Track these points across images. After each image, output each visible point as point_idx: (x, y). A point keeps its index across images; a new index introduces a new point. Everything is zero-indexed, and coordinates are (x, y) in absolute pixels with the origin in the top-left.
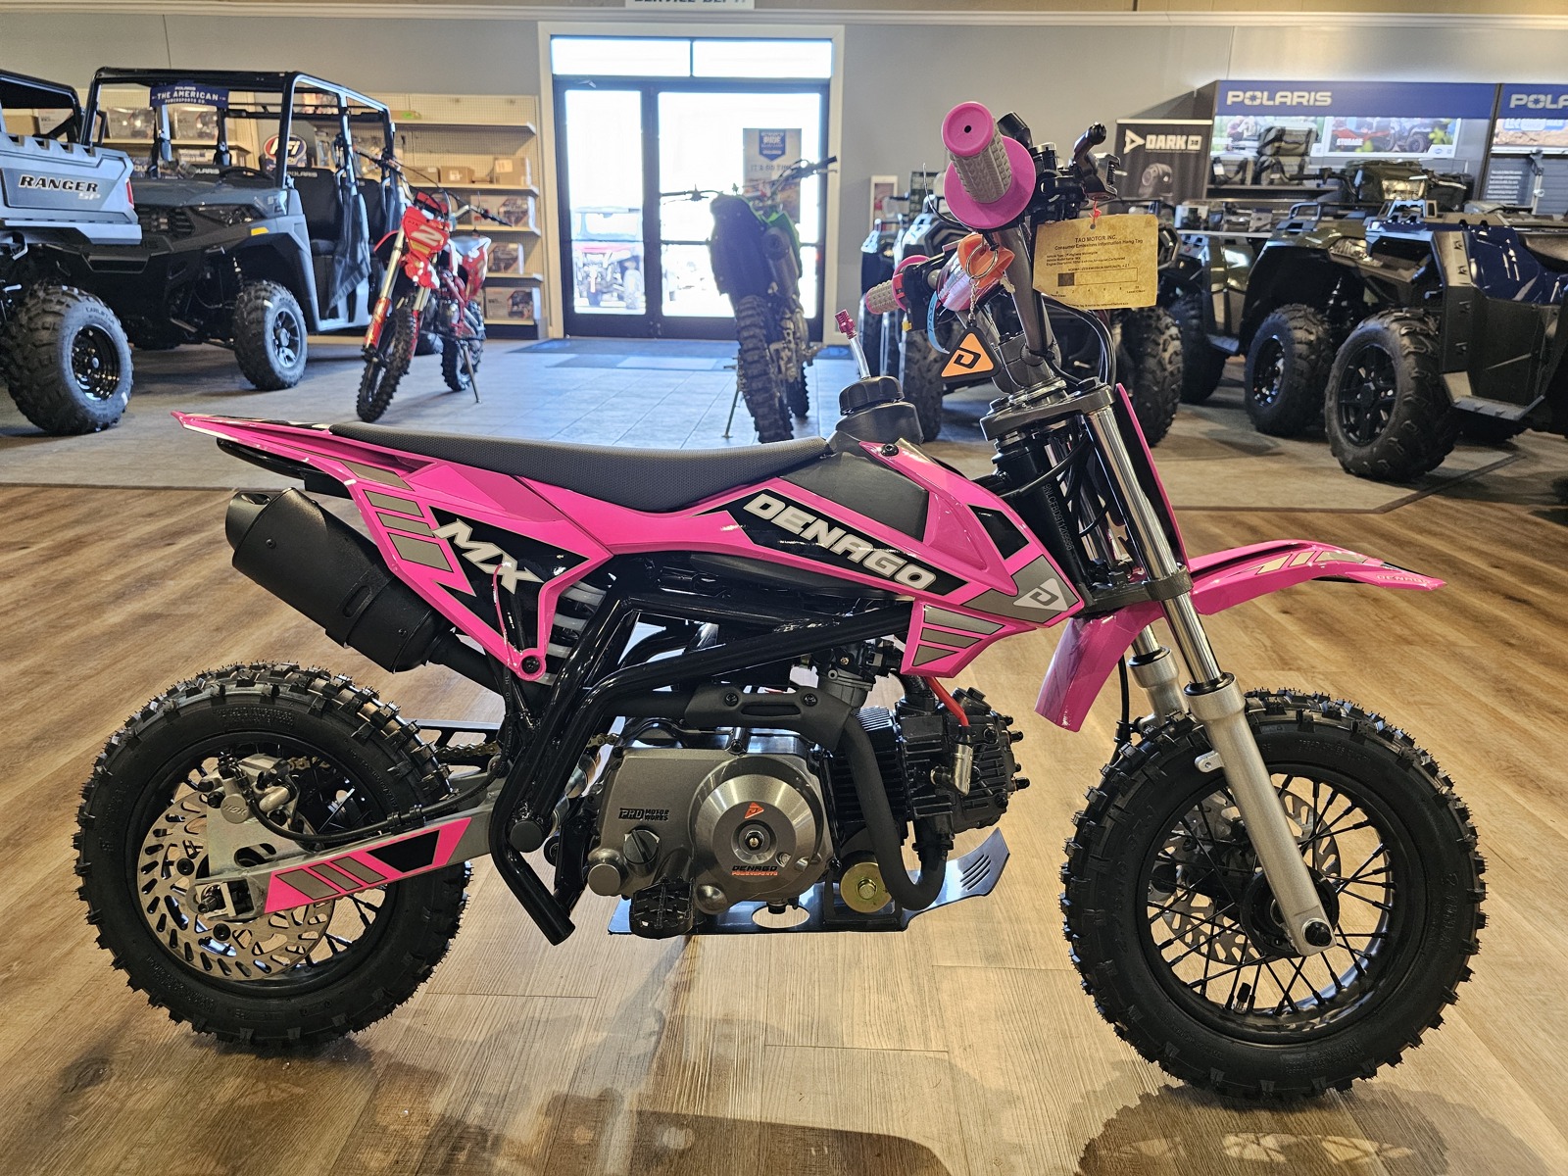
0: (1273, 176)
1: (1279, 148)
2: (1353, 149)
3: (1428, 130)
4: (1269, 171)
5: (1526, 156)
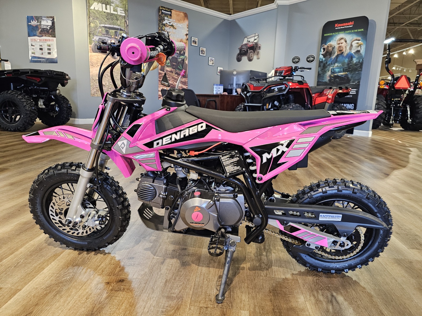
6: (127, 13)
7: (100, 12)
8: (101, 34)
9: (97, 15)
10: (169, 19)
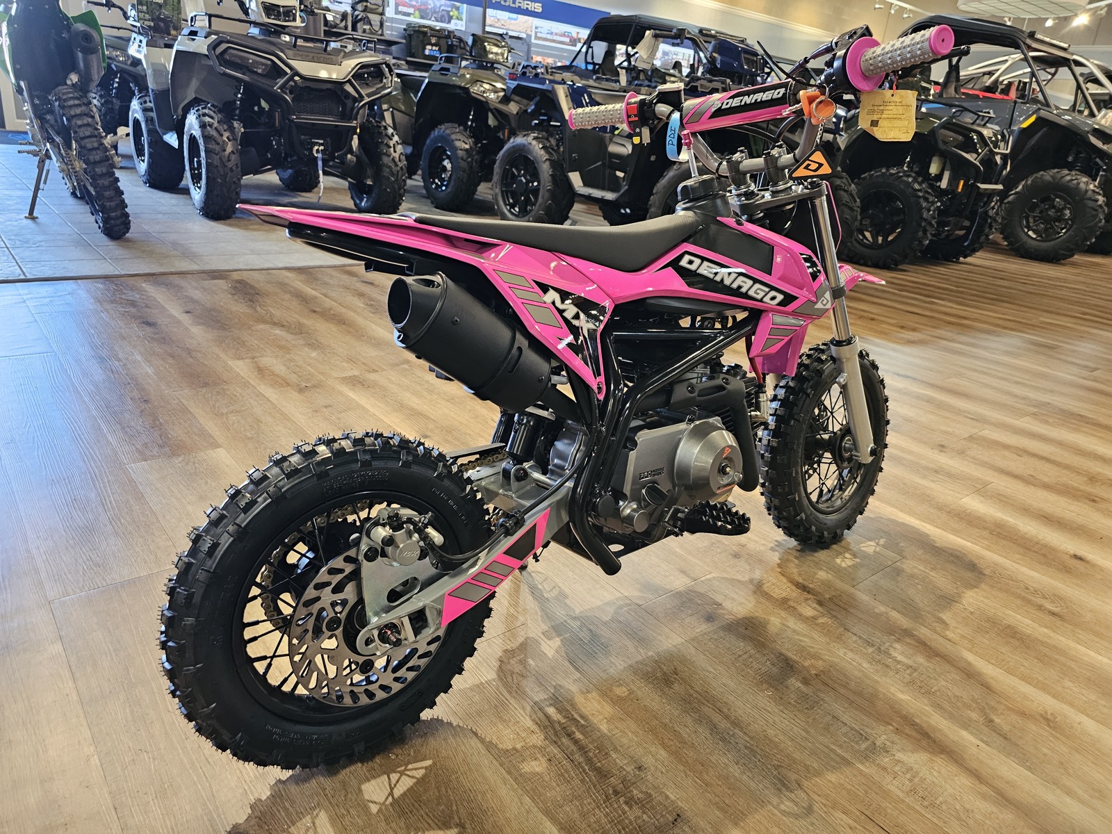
0: (365, 27)
1: (366, 6)
2: (408, 15)
3: (449, 9)
4: (362, 22)
5: (501, 35)
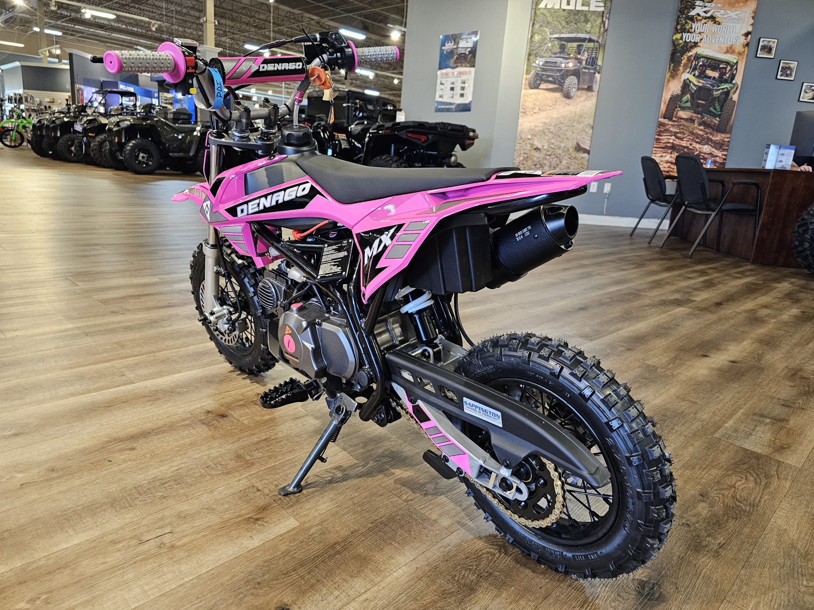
6: (609, 4)
7: (556, 11)
8: (550, 53)
9: (549, 18)
10: (706, 4)
